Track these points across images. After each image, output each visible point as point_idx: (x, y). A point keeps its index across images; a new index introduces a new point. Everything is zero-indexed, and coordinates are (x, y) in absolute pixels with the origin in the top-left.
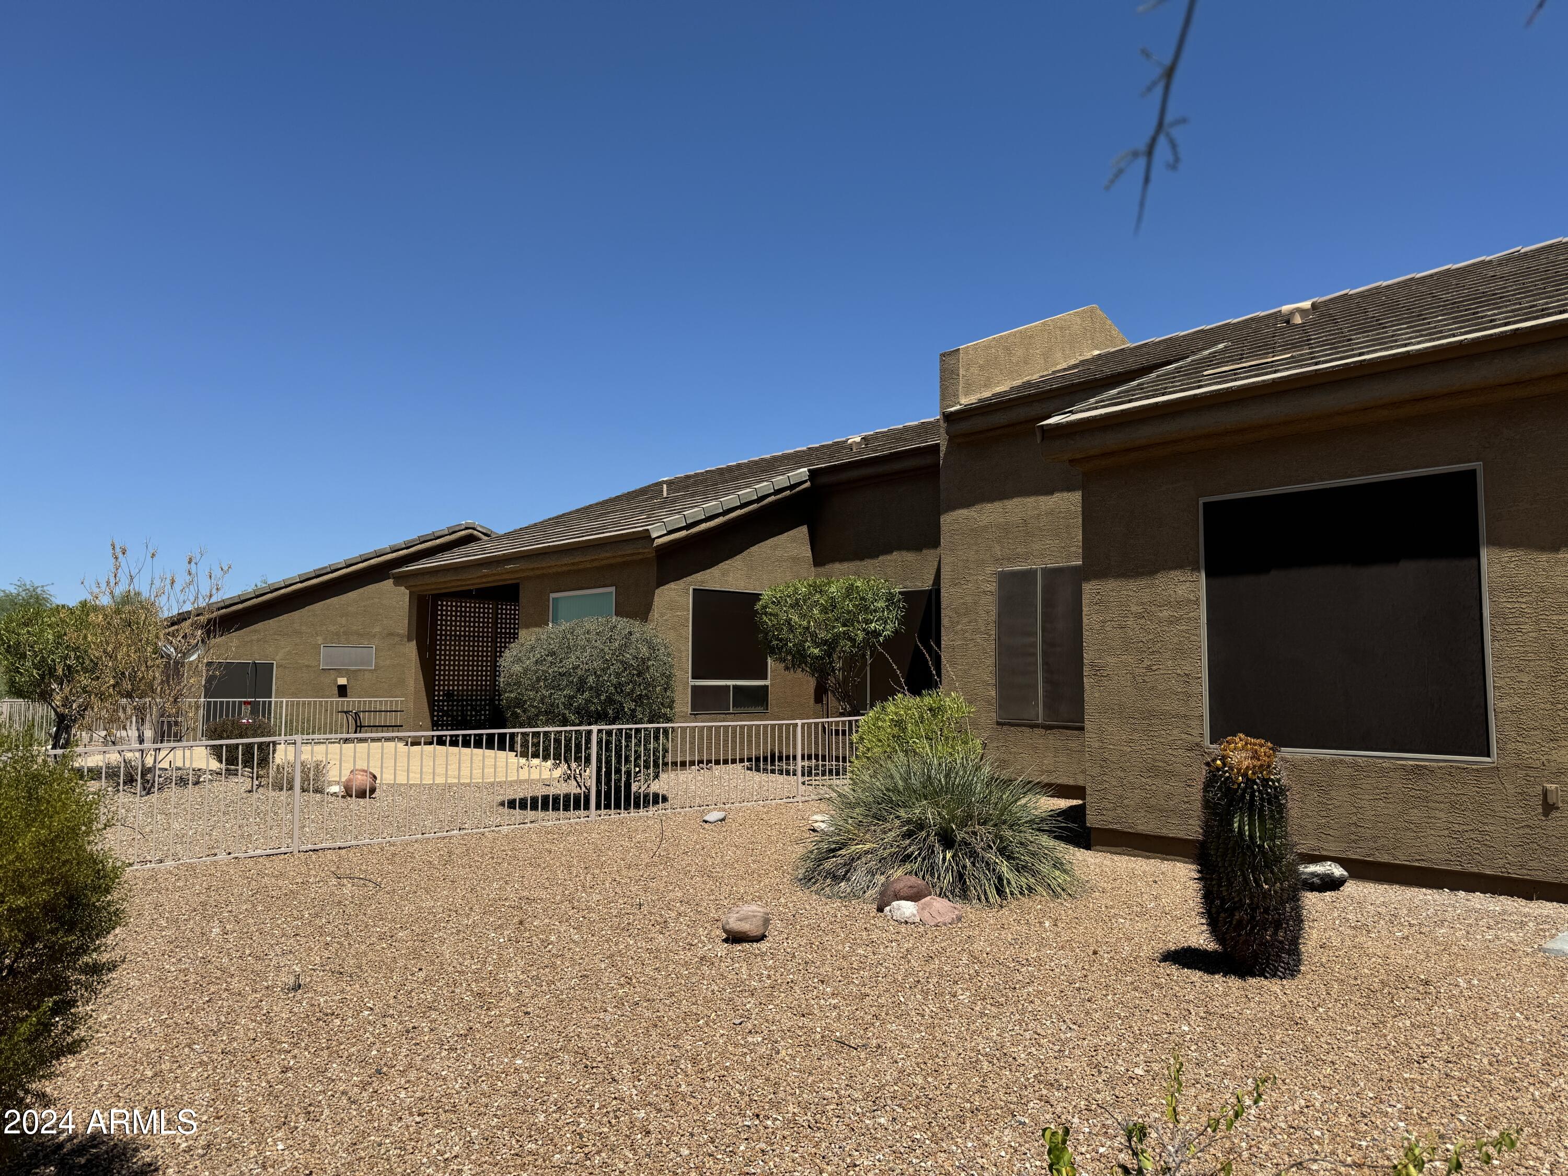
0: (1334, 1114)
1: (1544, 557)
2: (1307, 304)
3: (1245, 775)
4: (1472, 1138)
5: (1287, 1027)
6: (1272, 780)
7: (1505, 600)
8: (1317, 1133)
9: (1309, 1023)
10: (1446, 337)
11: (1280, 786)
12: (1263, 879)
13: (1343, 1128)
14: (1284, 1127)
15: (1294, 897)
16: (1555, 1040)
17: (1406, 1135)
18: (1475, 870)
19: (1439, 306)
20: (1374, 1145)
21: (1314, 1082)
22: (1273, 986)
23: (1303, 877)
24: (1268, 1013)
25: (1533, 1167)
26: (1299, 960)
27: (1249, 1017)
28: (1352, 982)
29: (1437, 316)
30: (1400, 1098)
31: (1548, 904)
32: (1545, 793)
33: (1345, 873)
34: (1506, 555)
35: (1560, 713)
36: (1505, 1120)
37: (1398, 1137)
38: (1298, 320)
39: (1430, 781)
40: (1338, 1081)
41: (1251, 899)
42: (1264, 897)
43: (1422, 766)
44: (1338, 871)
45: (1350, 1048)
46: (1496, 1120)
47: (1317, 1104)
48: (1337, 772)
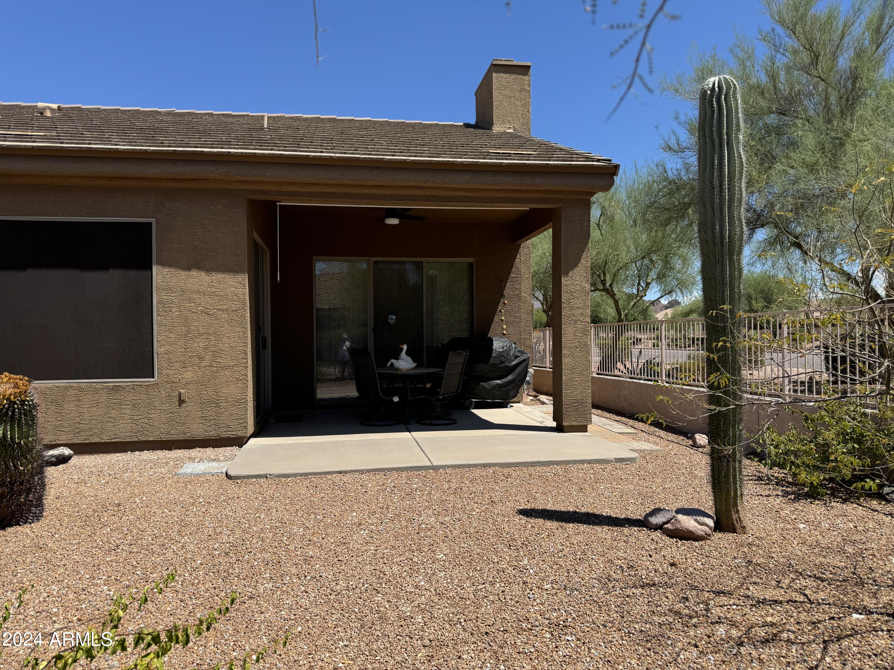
0: (66, 595)
1: (184, 273)
2: (55, 106)
3: (8, 399)
4: (143, 582)
5: (35, 552)
6: (28, 401)
7: (164, 294)
8: (55, 610)
9: (49, 545)
10: (138, 146)
11: (33, 404)
12: (19, 464)
13: (71, 602)
14: (33, 614)
15: (40, 471)
16: (183, 518)
17: (108, 592)
18: (144, 439)
19: (134, 128)
20: (90, 604)
21: (52, 580)
22: (25, 529)
23: (46, 458)
24: (21, 547)
25: (173, 586)
26: (43, 509)
27: (8, 553)
28: (76, 514)
29: (133, 133)
30: (105, 573)
31: (179, 451)
32: (180, 394)
33: (72, 452)
34: (166, 270)
35: (188, 353)
36: (160, 567)
37: (103, 595)
38: (48, 114)
39: (122, 394)
40: (68, 575)
41: (11, 478)
42: (20, 475)
43: (118, 386)
44: (67, 451)
45: (75, 554)
46: (155, 568)
47: (55, 593)
48: (68, 393)
